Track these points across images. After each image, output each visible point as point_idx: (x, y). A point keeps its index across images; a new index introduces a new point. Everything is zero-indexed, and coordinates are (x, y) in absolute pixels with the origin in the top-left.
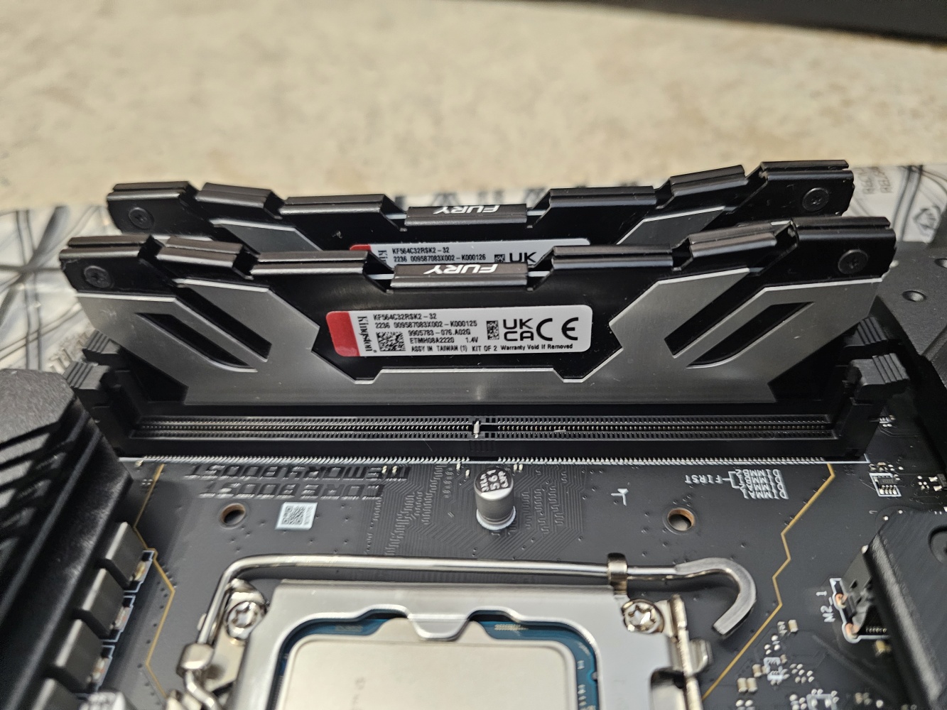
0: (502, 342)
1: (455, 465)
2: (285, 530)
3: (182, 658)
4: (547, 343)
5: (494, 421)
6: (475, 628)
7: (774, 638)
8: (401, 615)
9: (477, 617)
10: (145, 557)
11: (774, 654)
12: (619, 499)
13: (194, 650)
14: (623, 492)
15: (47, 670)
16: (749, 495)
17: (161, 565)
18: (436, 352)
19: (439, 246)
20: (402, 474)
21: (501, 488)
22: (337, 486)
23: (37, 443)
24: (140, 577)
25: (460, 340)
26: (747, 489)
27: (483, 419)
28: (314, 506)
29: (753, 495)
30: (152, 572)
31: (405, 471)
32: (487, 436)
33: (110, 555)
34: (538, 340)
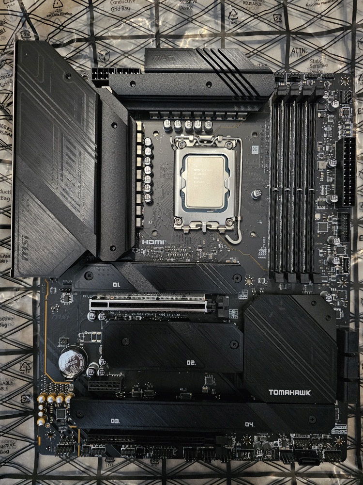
2: (251, 148)
3: (219, 135)
5: (278, 193)
6: (227, 191)
7: (227, 247)
8: (229, 175)
9: (229, 191)
12: (259, 222)
13: (221, 137)
14: (261, 223)
15: (215, 112)
17: (242, 122)
20: (266, 172)
21: (257, 195)
22: (263, 157)
24: (239, 119)
26: (261, 250)
27: (279, 190)
28: (258, 153)
29: (259, 251)
30: (240, 121)
32: (273, 192)
33: (239, 113)
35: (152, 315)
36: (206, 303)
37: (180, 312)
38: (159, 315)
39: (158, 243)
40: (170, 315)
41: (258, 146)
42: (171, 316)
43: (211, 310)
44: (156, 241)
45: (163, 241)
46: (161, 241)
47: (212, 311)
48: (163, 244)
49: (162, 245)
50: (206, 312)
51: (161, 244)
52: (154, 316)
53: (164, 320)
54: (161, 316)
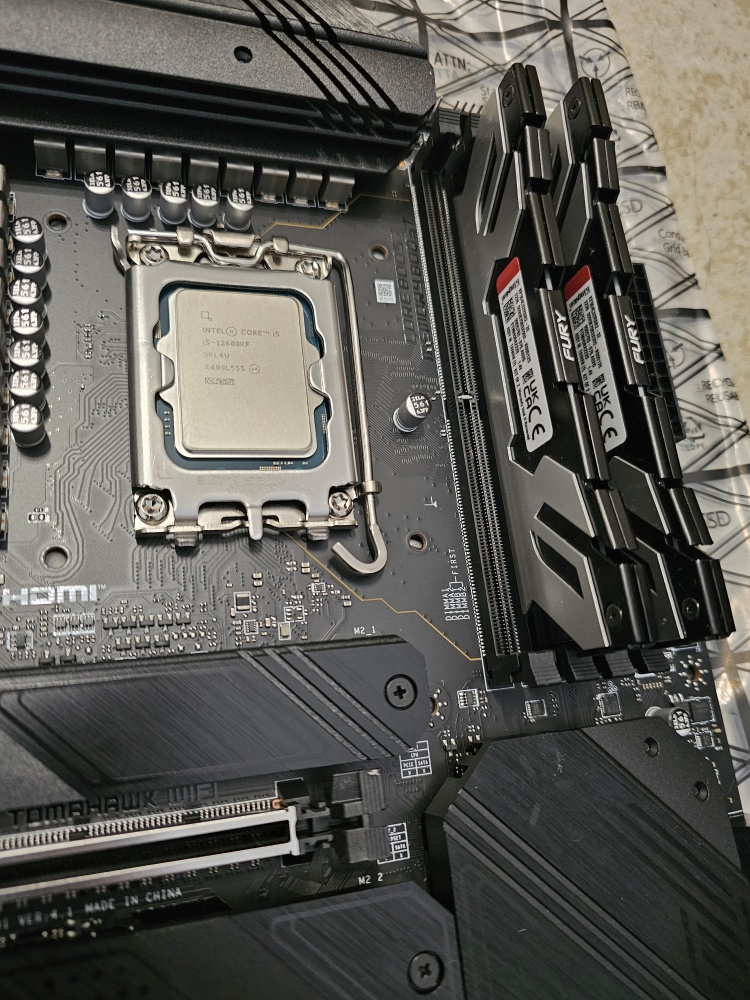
0: (522, 387)
1: (438, 389)
2: (374, 286)
3: (277, 237)
4: (527, 420)
5: (474, 408)
6: (320, 400)
7: (339, 592)
8: (322, 355)
9: (326, 401)
10: (341, 206)
11: (328, 590)
12: (428, 500)
13: (284, 243)
14: (435, 504)
15: (259, 164)
16: (445, 592)
17: (338, 217)
18: (509, 344)
19: (600, 329)
20: (427, 355)
21: (416, 410)
22: (411, 314)
23: (381, 103)
24: (329, 206)
25: (518, 357)
26: (451, 592)
27: (475, 401)
28: (394, 302)
29: (445, 596)
30: (331, 213)
31: (430, 357)
32: (460, 404)
33: (332, 179)
34: (527, 412)
35: (54, 915)
36: (290, 815)
37: (180, 879)
38: (89, 909)
39: (72, 598)
40: (135, 900)
41: (392, 284)
42: (142, 903)
43: (313, 840)
44: (61, 589)
45: (93, 588)
46: (83, 589)
47: (319, 844)
48: (94, 598)
49: (89, 602)
50: (296, 852)
51: (84, 599)
52: (61, 923)
53: (112, 927)
54: (96, 915)
